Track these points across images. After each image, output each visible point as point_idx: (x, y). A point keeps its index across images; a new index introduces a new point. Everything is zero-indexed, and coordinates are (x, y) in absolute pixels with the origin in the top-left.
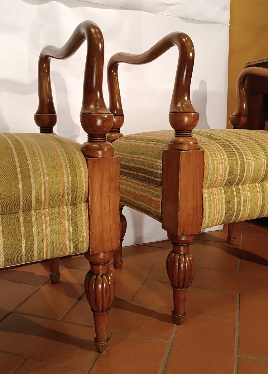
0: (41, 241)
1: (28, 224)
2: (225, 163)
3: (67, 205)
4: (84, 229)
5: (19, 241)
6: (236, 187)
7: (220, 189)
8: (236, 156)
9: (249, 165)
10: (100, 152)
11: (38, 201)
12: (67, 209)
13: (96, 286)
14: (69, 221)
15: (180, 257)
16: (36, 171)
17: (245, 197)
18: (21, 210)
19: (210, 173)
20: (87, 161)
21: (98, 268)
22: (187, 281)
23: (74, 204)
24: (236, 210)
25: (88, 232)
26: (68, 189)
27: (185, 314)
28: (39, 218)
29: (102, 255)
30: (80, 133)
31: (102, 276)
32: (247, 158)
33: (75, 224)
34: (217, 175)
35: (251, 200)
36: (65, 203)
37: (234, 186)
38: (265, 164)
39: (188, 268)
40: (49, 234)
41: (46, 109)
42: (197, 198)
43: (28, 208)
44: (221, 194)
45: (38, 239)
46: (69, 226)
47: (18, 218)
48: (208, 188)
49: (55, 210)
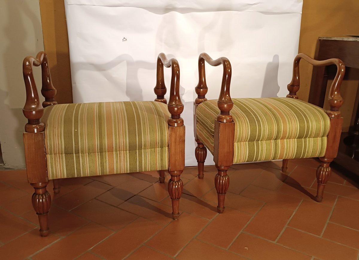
0: (145, 163)
1: (140, 155)
2: (248, 129)
3: (158, 147)
4: (166, 159)
5: (136, 162)
6: (257, 142)
7: (246, 143)
8: (256, 126)
9: (264, 131)
10: (176, 124)
11: (145, 145)
12: (158, 150)
13: (172, 187)
14: (159, 155)
15: (220, 177)
16: (145, 132)
17: (262, 148)
18: (137, 149)
19: (238, 135)
20: (169, 127)
21: (174, 178)
22: (223, 190)
23: (162, 147)
24: (255, 155)
25: (168, 160)
26: (159, 141)
27: (224, 208)
28: (145, 153)
29: (176, 172)
30: (185, 92)
31: (175, 182)
32: (264, 126)
33: (162, 156)
34: (242, 136)
35: (266, 150)
36: (157, 147)
37: (255, 142)
38: (276, 130)
39: (224, 184)
40: (149, 160)
41: (160, 87)
42: (230, 147)
43: (140, 148)
44: (246, 146)
45: (144, 162)
46: (159, 157)
47: (136, 152)
48: (238, 142)
49: (153, 149)
